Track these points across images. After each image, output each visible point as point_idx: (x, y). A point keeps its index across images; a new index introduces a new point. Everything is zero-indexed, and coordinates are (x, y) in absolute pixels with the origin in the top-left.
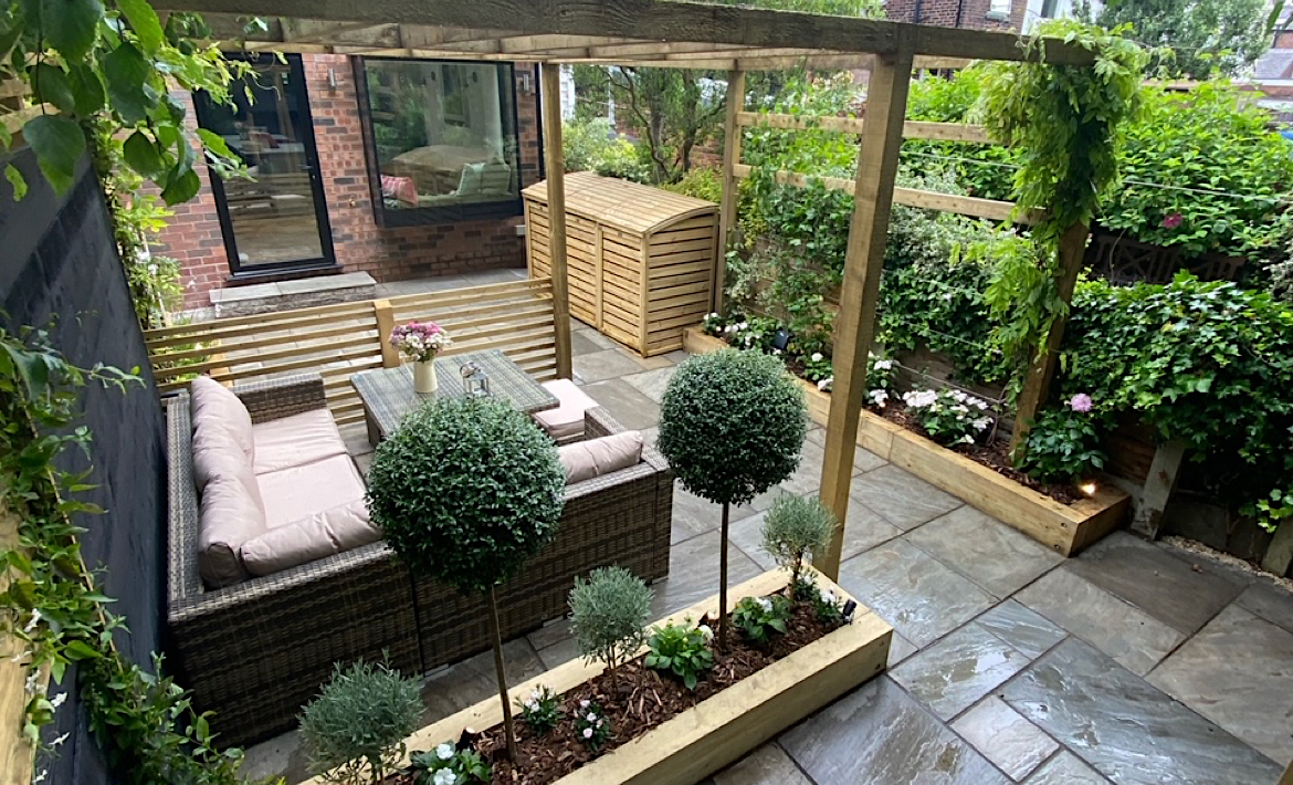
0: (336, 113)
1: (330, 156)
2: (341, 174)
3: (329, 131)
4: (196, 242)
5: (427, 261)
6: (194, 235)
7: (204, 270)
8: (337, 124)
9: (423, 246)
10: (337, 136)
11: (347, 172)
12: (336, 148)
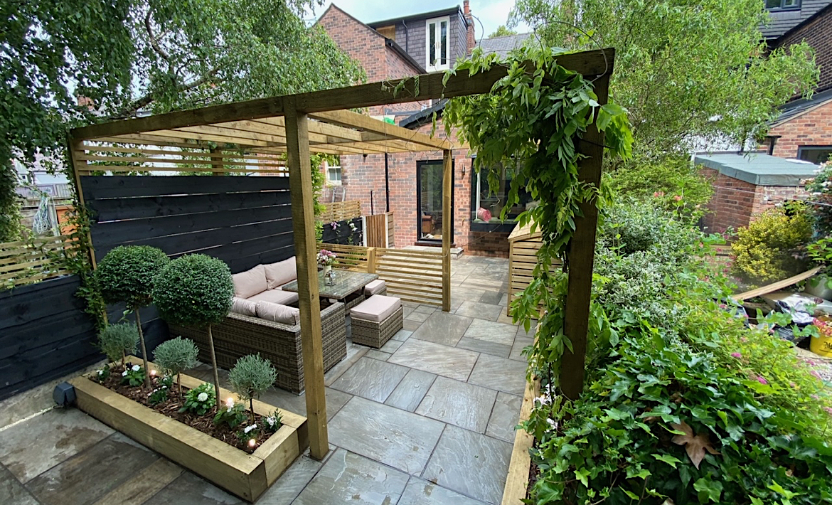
0: (464, 182)
1: (459, 200)
2: (461, 207)
3: (460, 189)
4: (409, 227)
5: (493, 249)
6: (408, 225)
7: (409, 238)
8: (464, 187)
9: (492, 242)
10: (463, 191)
11: (464, 206)
12: (462, 196)
